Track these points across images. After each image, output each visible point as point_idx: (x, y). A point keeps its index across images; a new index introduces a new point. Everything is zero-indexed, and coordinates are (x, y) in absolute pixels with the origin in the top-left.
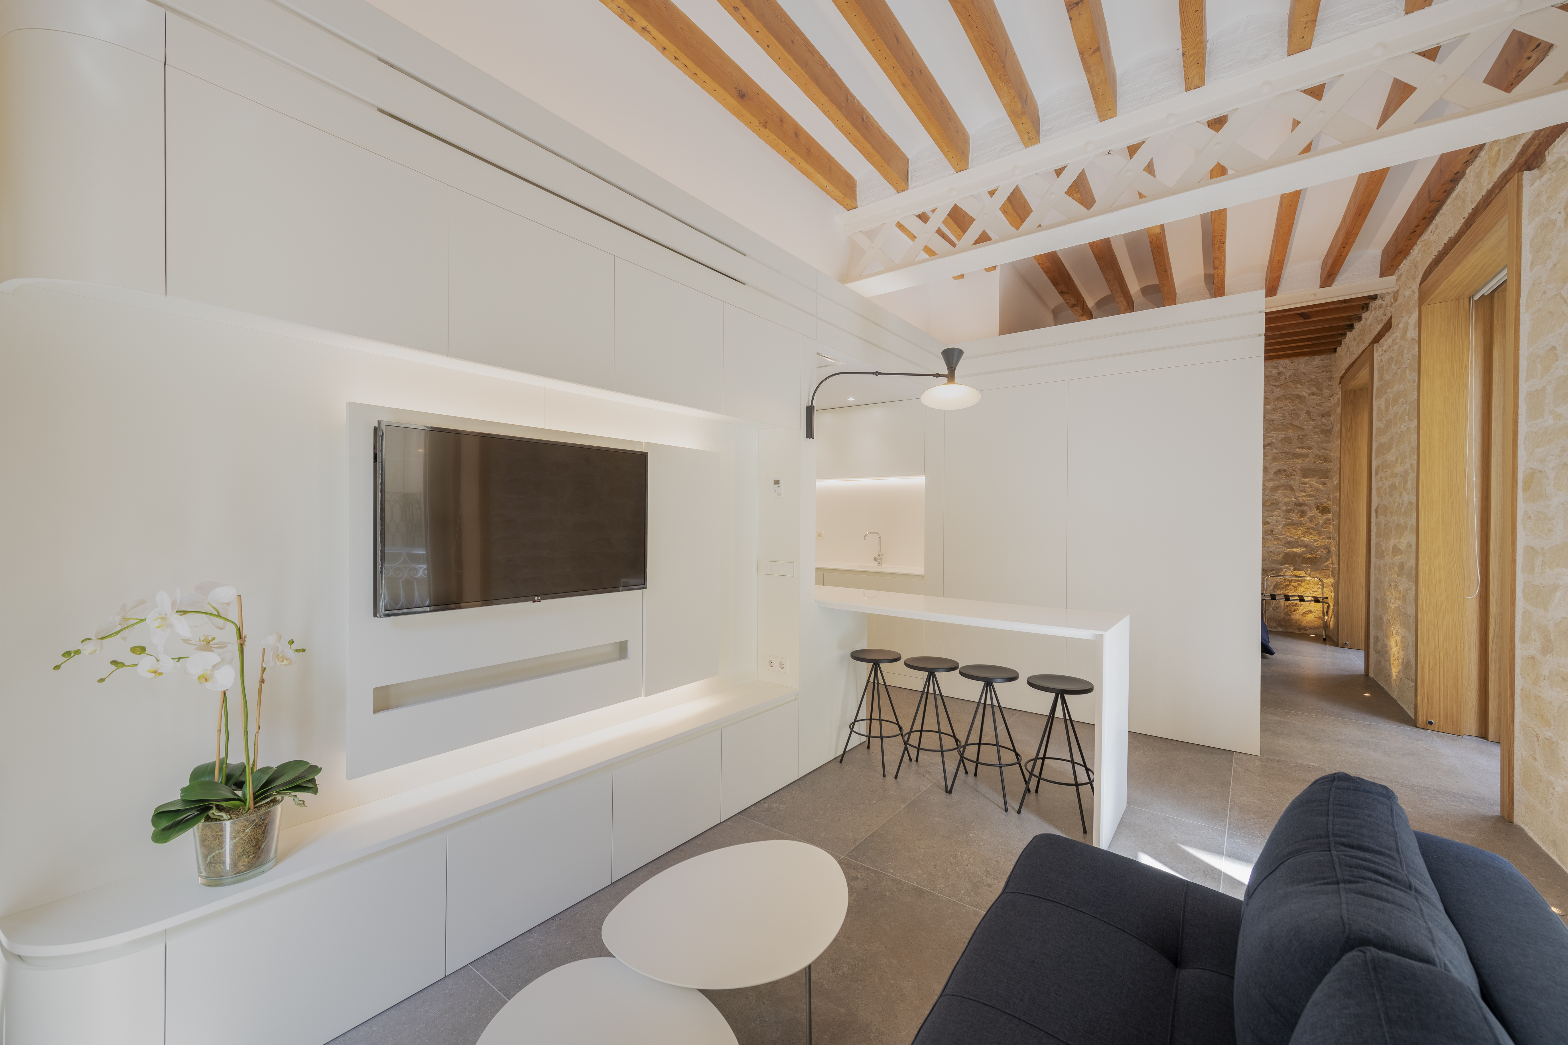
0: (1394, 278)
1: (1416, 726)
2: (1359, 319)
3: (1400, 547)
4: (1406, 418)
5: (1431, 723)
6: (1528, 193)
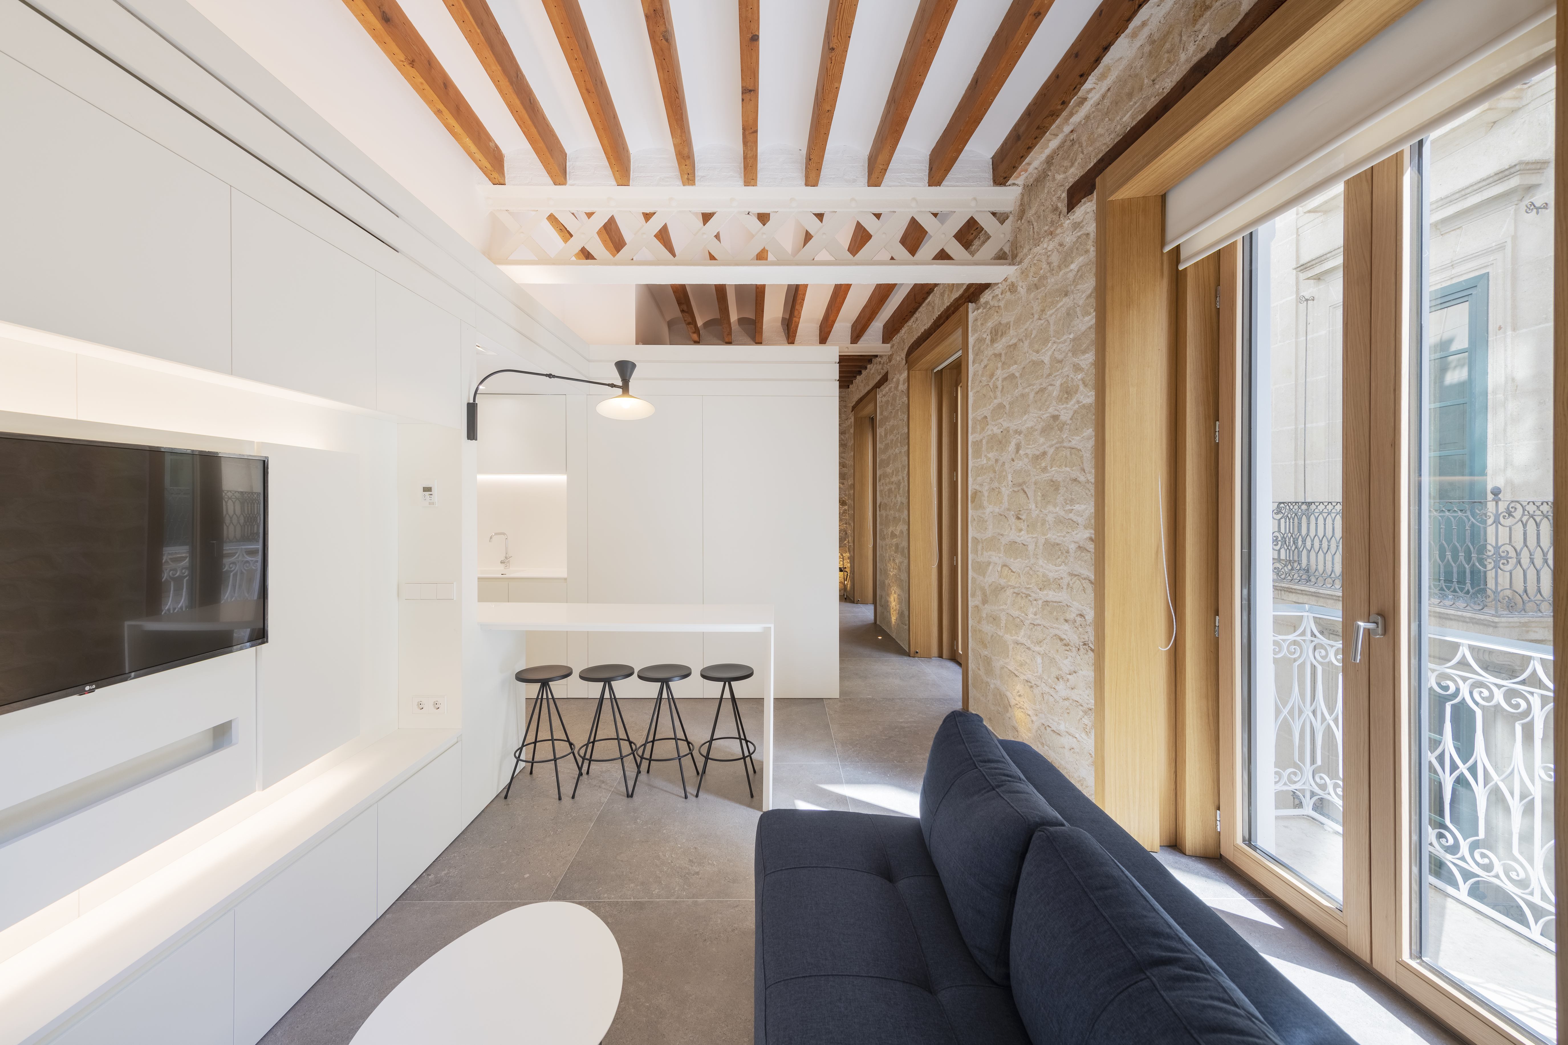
0: (889, 345)
1: (909, 656)
2: (866, 368)
3: (896, 533)
4: (899, 444)
5: (917, 652)
6: (971, 316)
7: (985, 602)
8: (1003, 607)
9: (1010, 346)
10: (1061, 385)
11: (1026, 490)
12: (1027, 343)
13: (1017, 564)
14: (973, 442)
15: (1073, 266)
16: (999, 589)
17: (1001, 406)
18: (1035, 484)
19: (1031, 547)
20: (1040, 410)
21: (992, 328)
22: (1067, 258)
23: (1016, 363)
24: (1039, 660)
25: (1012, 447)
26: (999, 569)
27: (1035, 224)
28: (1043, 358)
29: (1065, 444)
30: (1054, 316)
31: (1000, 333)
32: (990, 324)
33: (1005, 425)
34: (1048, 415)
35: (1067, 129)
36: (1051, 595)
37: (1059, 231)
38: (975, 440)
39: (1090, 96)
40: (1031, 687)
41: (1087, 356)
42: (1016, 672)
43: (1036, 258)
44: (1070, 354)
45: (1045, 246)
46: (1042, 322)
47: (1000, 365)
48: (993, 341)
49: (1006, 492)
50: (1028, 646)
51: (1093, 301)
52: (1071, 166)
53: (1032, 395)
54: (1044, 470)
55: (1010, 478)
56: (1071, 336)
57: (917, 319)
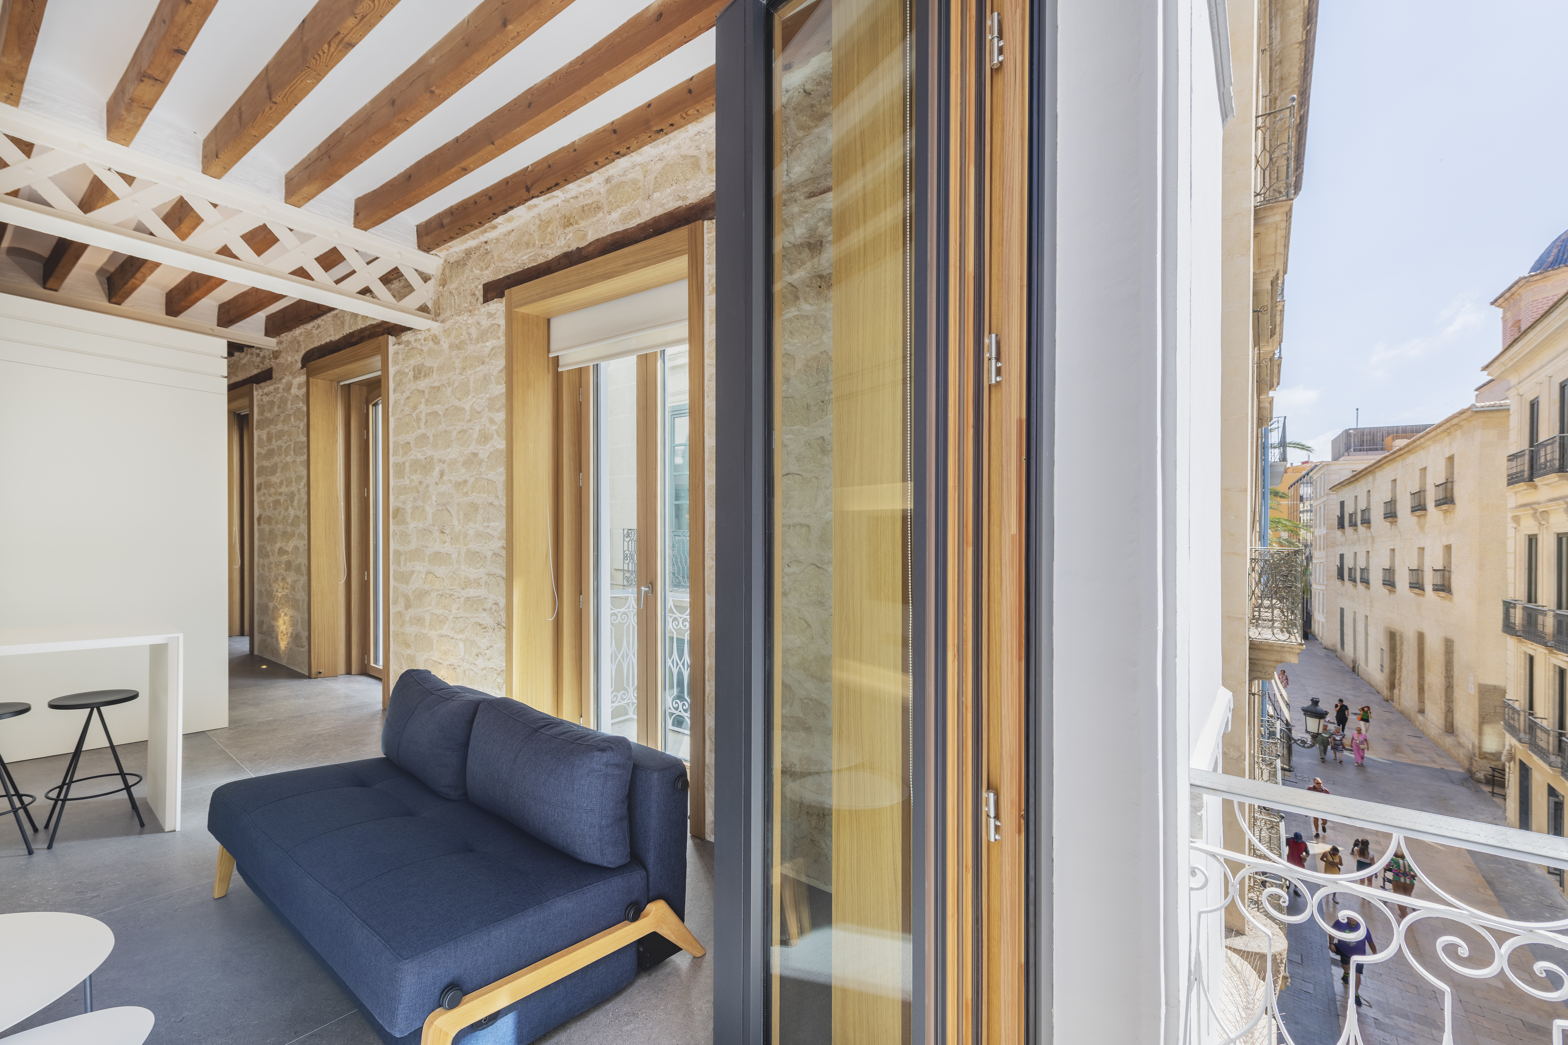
0: (275, 342)
1: (310, 678)
3: (287, 549)
4: (292, 453)
5: (320, 673)
6: (392, 349)
7: (407, 607)
8: (428, 608)
9: (434, 388)
10: (480, 430)
11: (450, 509)
12: (449, 390)
13: (441, 571)
14: (394, 463)
15: (488, 344)
16: (422, 594)
17: (424, 436)
18: (458, 504)
19: (454, 556)
20: (462, 446)
21: (415, 366)
22: (483, 336)
23: (439, 403)
24: (461, 645)
25: (436, 473)
26: (423, 576)
27: (456, 297)
28: (464, 406)
29: (483, 476)
30: (473, 376)
31: (423, 374)
32: (412, 362)
33: (429, 453)
34: (469, 451)
35: (483, 239)
36: (472, 592)
37: (476, 312)
38: (396, 462)
39: (499, 226)
40: (455, 668)
41: (499, 414)
42: (440, 661)
43: (457, 324)
44: (486, 409)
45: (465, 318)
46: (463, 377)
47: (423, 400)
48: (416, 378)
49: (430, 510)
50: (451, 636)
51: (503, 375)
52: (487, 268)
53: (454, 433)
54: (466, 494)
55: (434, 498)
56: (488, 396)
57: (319, 326)
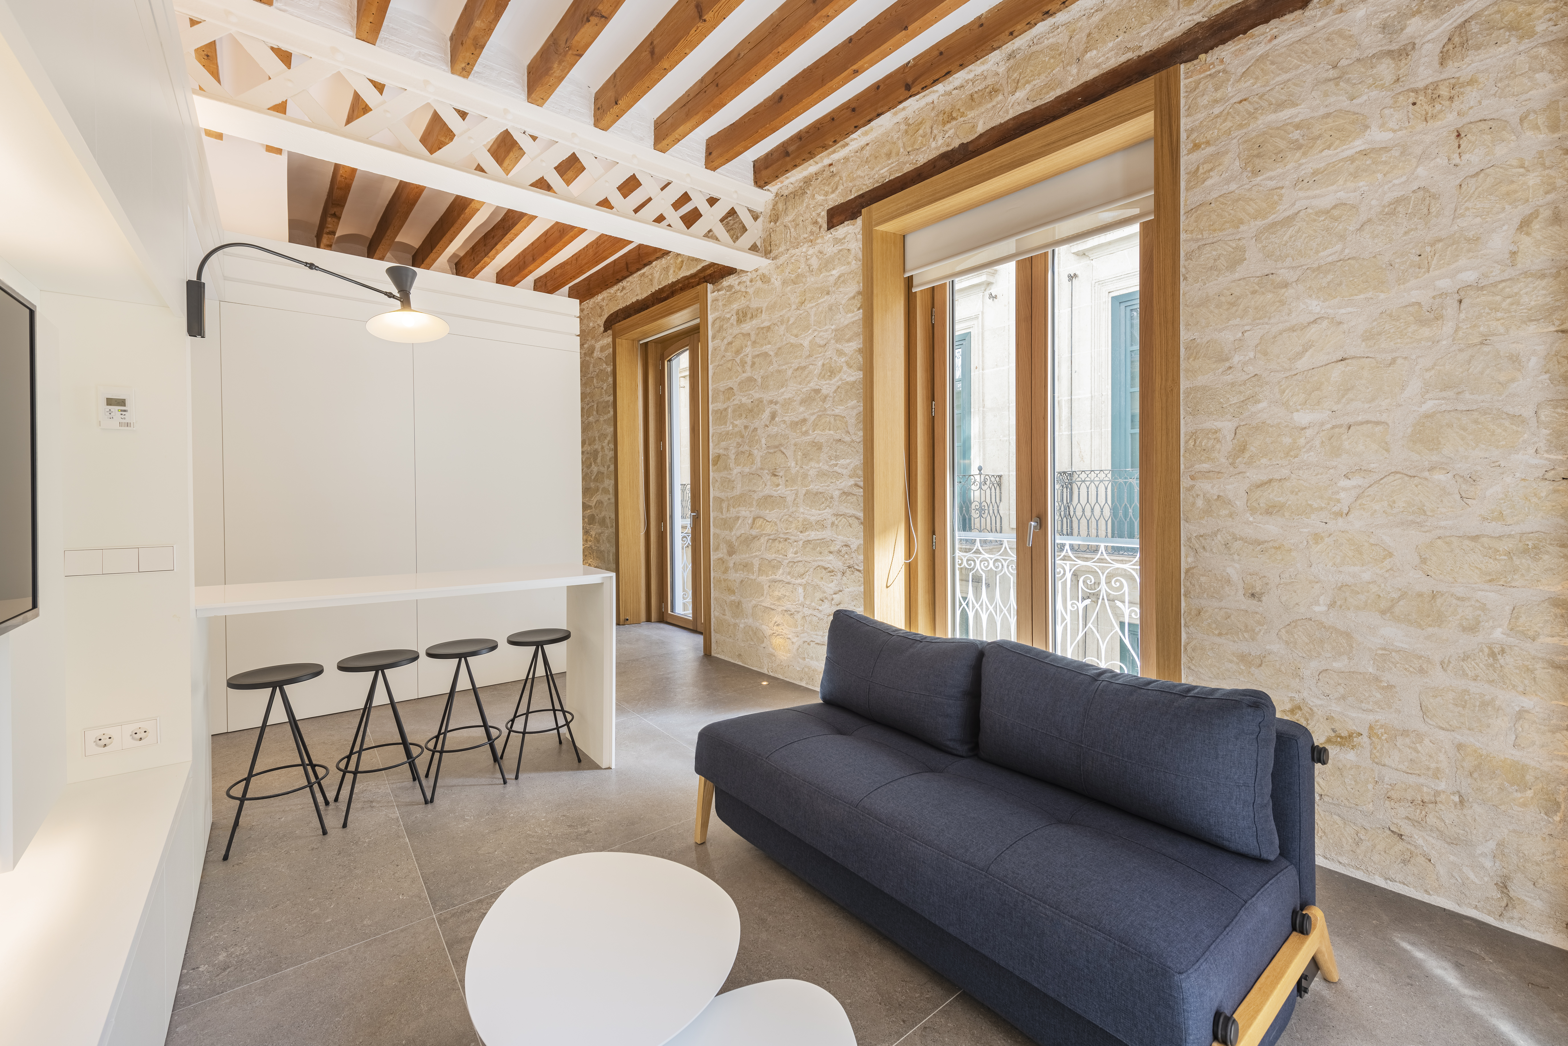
6: (710, 297)
7: (731, 552)
8: (757, 553)
9: (762, 328)
10: (823, 365)
11: (784, 451)
12: (783, 328)
13: (772, 515)
14: (713, 410)
15: (834, 272)
16: (748, 541)
17: (751, 379)
18: (795, 445)
19: (790, 499)
20: (800, 384)
21: (738, 310)
22: (827, 264)
23: (769, 343)
24: (800, 590)
25: (766, 415)
26: (750, 521)
27: (792, 230)
28: (802, 342)
29: (828, 413)
30: (814, 309)
31: (749, 316)
32: (735, 306)
33: (757, 396)
34: (808, 389)
35: (828, 161)
36: (813, 535)
37: (819, 241)
38: (716, 409)
40: (791, 614)
41: (851, 344)
42: (772, 607)
43: (793, 258)
44: (833, 341)
45: (804, 250)
46: (801, 312)
47: (749, 343)
48: (739, 321)
49: (758, 454)
50: (787, 581)
51: (858, 302)
52: (833, 192)
53: (790, 372)
54: (806, 433)
55: (763, 441)
56: (833, 327)
57: (624, 288)
